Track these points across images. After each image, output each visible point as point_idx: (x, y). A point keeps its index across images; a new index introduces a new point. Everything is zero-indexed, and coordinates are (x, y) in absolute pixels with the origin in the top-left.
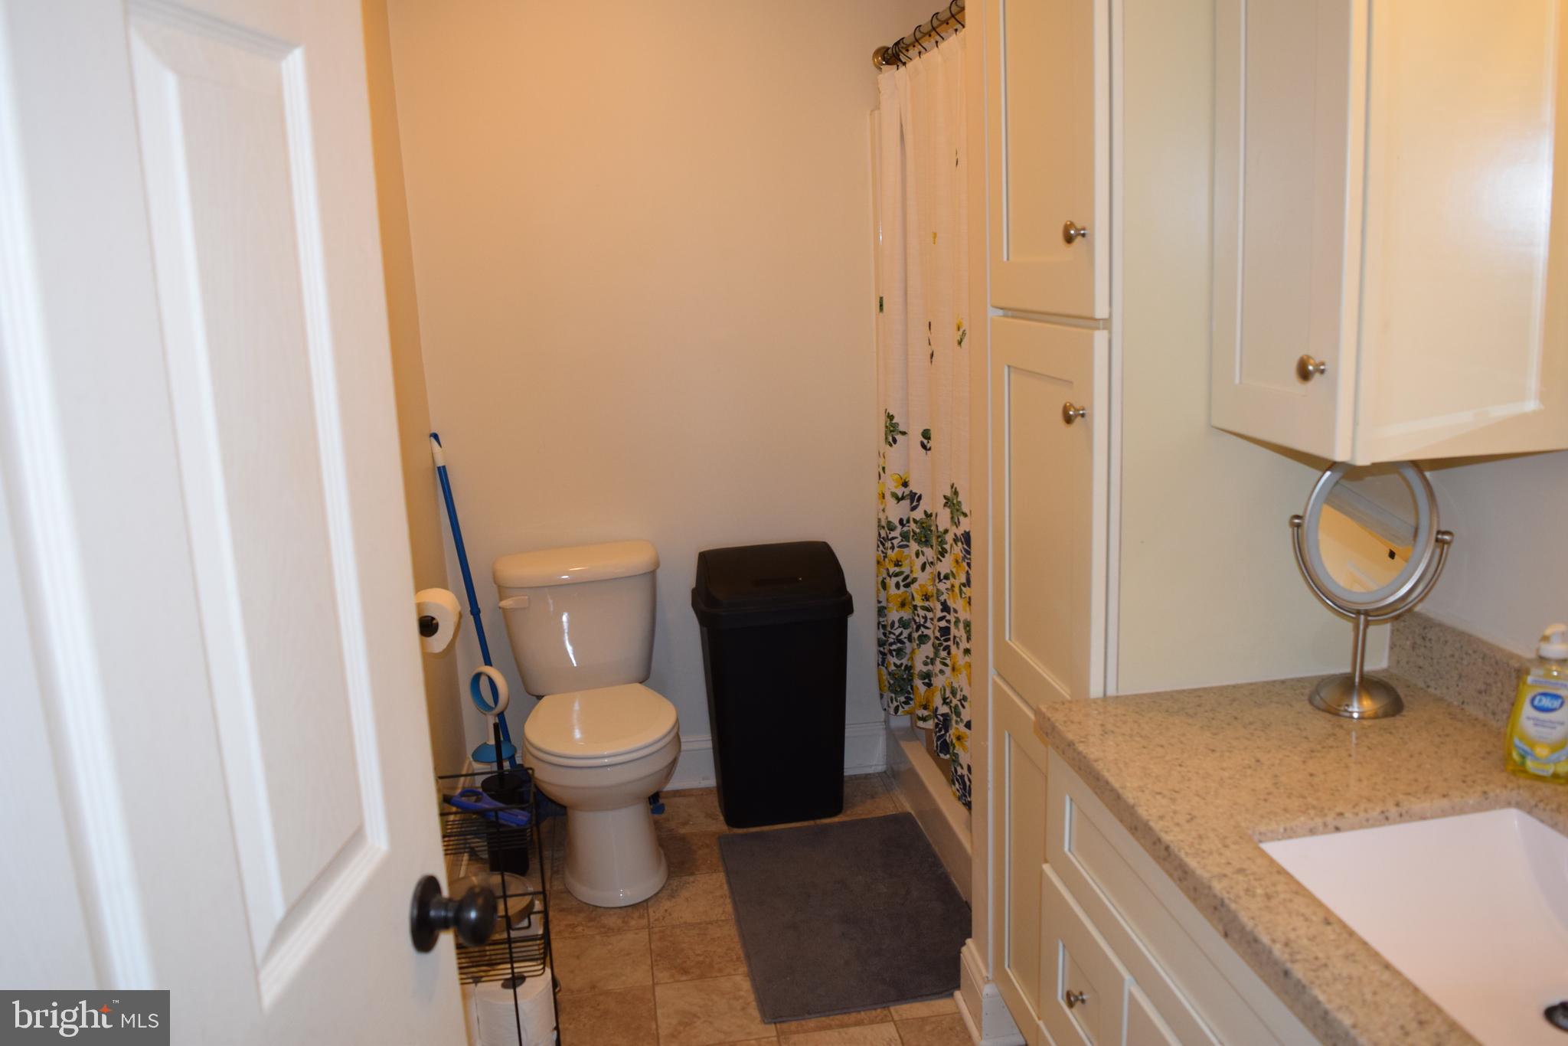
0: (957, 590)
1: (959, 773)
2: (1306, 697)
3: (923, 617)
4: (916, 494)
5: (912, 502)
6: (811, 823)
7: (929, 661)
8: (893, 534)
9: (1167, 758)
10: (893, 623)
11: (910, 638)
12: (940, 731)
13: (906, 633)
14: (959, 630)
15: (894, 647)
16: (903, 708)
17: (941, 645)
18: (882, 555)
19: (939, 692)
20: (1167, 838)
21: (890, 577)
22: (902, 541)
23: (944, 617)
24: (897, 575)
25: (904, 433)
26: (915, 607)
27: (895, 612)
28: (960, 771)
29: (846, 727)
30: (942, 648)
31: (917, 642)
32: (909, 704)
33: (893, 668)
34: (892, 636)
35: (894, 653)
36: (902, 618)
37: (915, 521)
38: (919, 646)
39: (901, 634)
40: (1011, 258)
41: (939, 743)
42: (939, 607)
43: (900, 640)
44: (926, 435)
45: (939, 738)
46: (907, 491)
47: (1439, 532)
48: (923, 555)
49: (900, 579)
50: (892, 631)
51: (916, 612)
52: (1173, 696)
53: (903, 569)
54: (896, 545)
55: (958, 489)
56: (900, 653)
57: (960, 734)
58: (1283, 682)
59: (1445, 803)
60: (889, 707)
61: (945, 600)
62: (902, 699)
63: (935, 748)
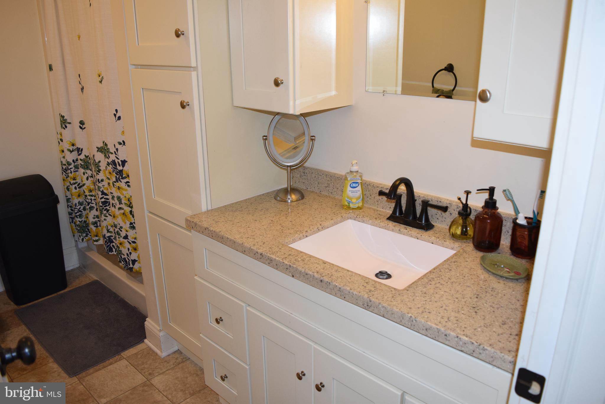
0: (111, 184)
1: (123, 258)
2: (274, 198)
3: (90, 199)
4: (80, 148)
5: (78, 152)
6: (55, 294)
7: (95, 217)
8: (70, 167)
9: (243, 226)
10: (76, 204)
11: (84, 209)
12: (108, 244)
13: (82, 207)
14: (115, 201)
15: (78, 214)
16: (85, 238)
17: (103, 209)
18: (65, 176)
19: (105, 228)
20: (260, 251)
21: (72, 185)
22: (75, 169)
23: (103, 197)
24: (74, 184)
25: (70, 123)
26: (86, 196)
27: (76, 199)
28: (123, 257)
29: (63, 250)
30: (104, 210)
31: (89, 210)
32: (88, 236)
33: (79, 223)
34: (76, 210)
35: (78, 217)
36: (79, 201)
37: (81, 159)
38: (90, 211)
39: (80, 208)
40: (140, 44)
41: (108, 248)
42: (100, 193)
43: (80, 210)
44: (82, 123)
45: (107, 247)
46: (74, 148)
47: (311, 136)
48: (87, 173)
49: (76, 185)
50: (76, 207)
51: (87, 198)
52: (231, 205)
53: (77, 181)
54: (72, 171)
55: (107, 143)
56: (80, 216)
57: (121, 242)
58: (263, 195)
59: (332, 222)
60: (79, 239)
61: (103, 190)
62: (85, 235)
63: (106, 251)
